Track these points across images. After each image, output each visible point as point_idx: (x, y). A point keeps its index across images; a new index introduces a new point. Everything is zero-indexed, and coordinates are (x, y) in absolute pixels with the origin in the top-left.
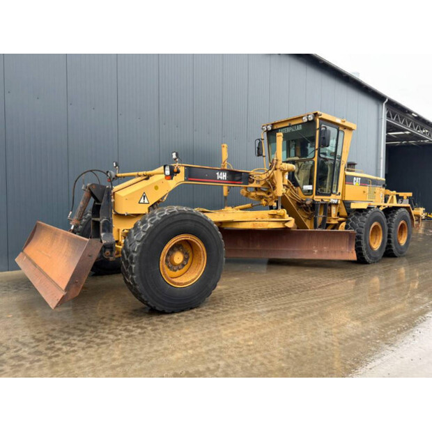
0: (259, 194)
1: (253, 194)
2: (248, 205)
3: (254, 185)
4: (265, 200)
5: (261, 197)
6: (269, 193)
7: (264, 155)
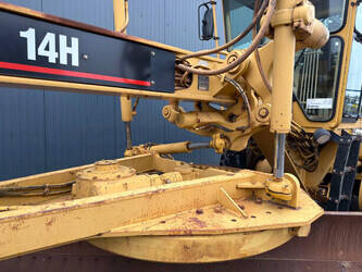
0: (205, 119)
1: (189, 120)
2: (179, 146)
3: (193, 93)
4: (222, 137)
5: (212, 128)
6: (231, 118)
7: (216, 35)
